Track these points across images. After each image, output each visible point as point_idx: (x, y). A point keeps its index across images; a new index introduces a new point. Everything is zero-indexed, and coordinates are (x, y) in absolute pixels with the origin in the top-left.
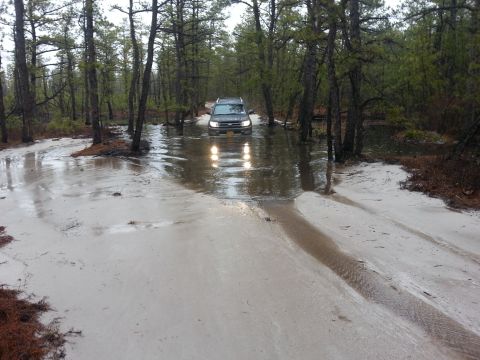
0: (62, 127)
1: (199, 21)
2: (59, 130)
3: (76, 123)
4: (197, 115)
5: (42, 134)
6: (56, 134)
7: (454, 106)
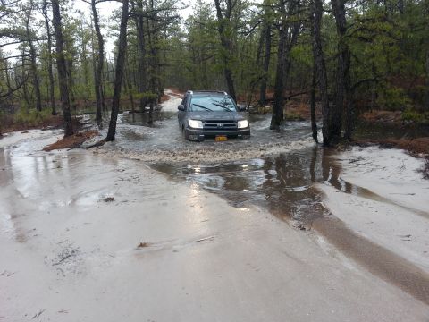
0: (29, 119)
1: (156, 11)
2: (27, 122)
3: (43, 113)
4: (160, 102)
5: (9, 127)
6: (24, 126)
7: (419, 86)
